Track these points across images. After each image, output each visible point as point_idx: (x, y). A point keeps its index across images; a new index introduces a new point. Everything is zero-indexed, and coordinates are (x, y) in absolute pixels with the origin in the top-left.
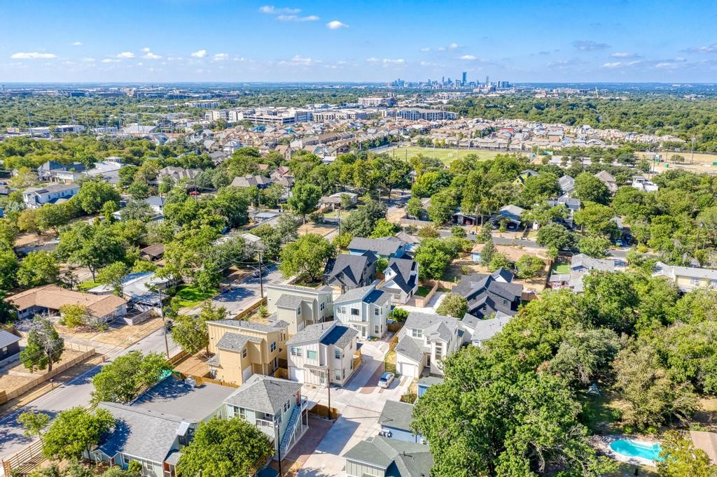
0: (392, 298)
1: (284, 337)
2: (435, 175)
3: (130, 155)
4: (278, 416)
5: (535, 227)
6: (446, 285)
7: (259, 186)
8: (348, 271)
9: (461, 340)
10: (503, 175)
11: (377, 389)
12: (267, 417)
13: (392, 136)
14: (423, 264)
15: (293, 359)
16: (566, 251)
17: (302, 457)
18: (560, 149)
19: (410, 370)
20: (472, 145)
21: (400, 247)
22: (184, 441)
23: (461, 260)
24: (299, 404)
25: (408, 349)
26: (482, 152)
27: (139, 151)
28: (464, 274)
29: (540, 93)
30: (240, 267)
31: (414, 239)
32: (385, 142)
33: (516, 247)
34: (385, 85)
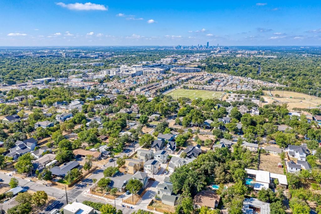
0: (169, 152)
1: (142, 163)
2: (185, 108)
3: (81, 97)
4: (143, 179)
5: (215, 128)
6: (184, 148)
8: (157, 145)
9: (184, 164)
10: (208, 107)
11: (164, 175)
12: (141, 180)
13: (173, 84)
14: (178, 142)
15: (145, 168)
16: (221, 136)
17: (148, 188)
18: (235, 90)
19: (172, 171)
20: (203, 89)
21: (172, 137)
22: (125, 184)
23: (189, 140)
24: (147, 178)
25: (171, 166)
26: (207, 91)
27: (83, 95)
28: (189, 145)
29: (239, 54)
30: (127, 143)
31: (176, 133)
32: (171, 87)
33: (206, 135)
34: (173, 48)
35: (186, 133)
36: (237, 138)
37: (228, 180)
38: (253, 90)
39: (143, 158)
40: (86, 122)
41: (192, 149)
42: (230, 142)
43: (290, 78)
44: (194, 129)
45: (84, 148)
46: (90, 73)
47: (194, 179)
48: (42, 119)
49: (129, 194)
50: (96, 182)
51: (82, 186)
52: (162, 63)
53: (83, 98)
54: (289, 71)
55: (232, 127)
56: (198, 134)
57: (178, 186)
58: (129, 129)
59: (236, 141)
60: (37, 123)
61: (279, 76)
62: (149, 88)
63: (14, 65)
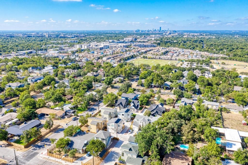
0: (133, 111)
1: (106, 121)
2: (146, 72)
3: (54, 64)
4: (106, 139)
5: (174, 88)
6: (147, 107)
7: (95, 76)
8: (121, 103)
9: (149, 122)
10: (167, 71)
11: (128, 134)
12: (103, 140)
13: (135, 55)
14: (141, 101)
15: (108, 127)
16: (181, 96)
17: (111, 149)
18: (187, 60)
19: (136, 129)
20: (160, 58)
21: (135, 96)
22: (86, 145)
23: (152, 99)
24: (110, 137)
25: (135, 124)
26: (163, 60)
27: (57, 62)
28: (152, 104)
29: (186, 35)
30: (92, 102)
31: (139, 93)
32: (132, 57)
33: (167, 95)
34: (133, 32)
35: (148, 92)
36: (196, 97)
37: (196, 139)
38: (202, 59)
39: (107, 116)
40: (55, 84)
41: (156, 108)
42: (191, 101)
43: (231, 51)
44: (155, 89)
46: (66, 48)
48: (14, 81)
49: (90, 155)
50: (55, 143)
51: (40, 147)
52: (125, 41)
53: (56, 64)
54: (228, 46)
55: (191, 88)
56: (160, 94)
57: (145, 147)
58: (95, 89)
59: (196, 100)
60: (8, 85)
61: (222, 50)
62: (114, 58)
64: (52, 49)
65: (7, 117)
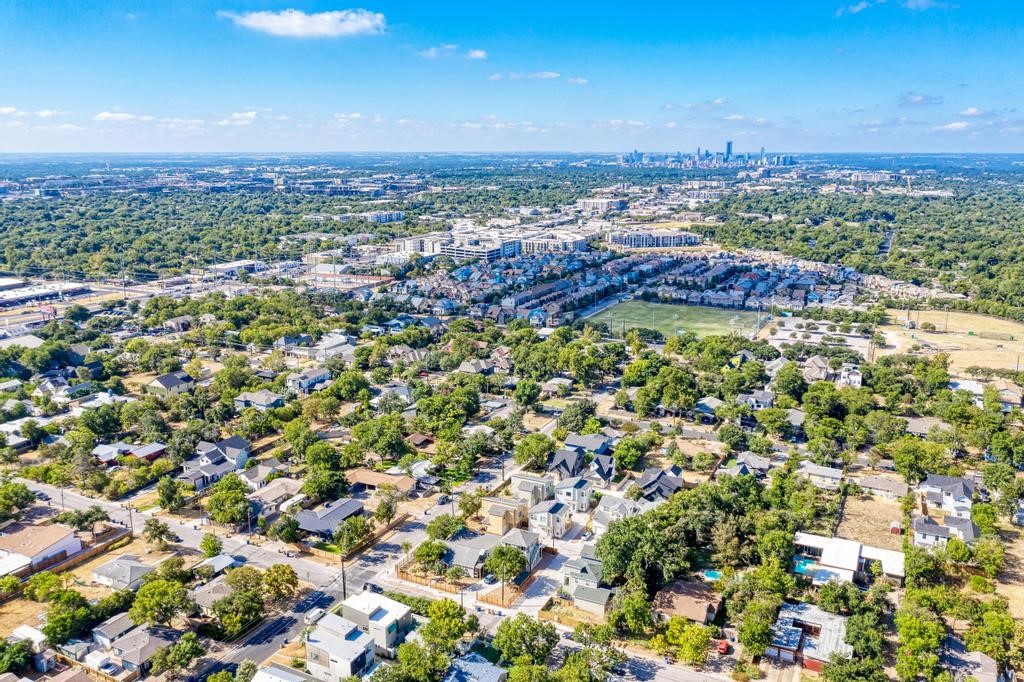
0: (595, 484)
1: (525, 509)
2: (645, 363)
3: (348, 324)
4: (528, 549)
5: (727, 421)
6: (636, 474)
7: (483, 372)
8: (564, 463)
9: (634, 513)
10: (713, 361)
11: (580, 541)
12: (523, 548)
13: (613, 286)
14: (620, 458)
15: (531, 522)
16: (741, 445)
17: (539, 572)
18: (801, 309)
19: (600, 530)
21: (604, 443)
22: (482, 559)
23: (652, 453)
24: (538, 545)
25: (600, 519)
26: (713, 310)
27: (353, 317)
28: (651, 466)
30: (483, 455)
31: (617, 433)
32: (607, 294)
33: (700, 442)
34: (615, 160)
35: (645, 432)
36: (787, 450)
37: (746, 559)
38: (857, 308)
39: (528, 496)
40: (370, 398)
41: (659, 478)
42: (763, 462)
43: (980, 270)
44: (667, 422)
45: (371, 465)
46: (364, 247)
47: (656, 550)
48: (250, 385)
49: (493, 581)
50: (410, 552)
51: (375, 560)
52: (580, 212)
53: (354, 326)
54: (981, 246)
55: (775, 421)
56: (678, 437)
57: (615, 565)
58: (488, 419)
59: (783, 459)
60: (241, 397)
61: (947, 264)
62: (542, 299)
63: (142, 218)
64: (318, 255)
65: (277, 488)
